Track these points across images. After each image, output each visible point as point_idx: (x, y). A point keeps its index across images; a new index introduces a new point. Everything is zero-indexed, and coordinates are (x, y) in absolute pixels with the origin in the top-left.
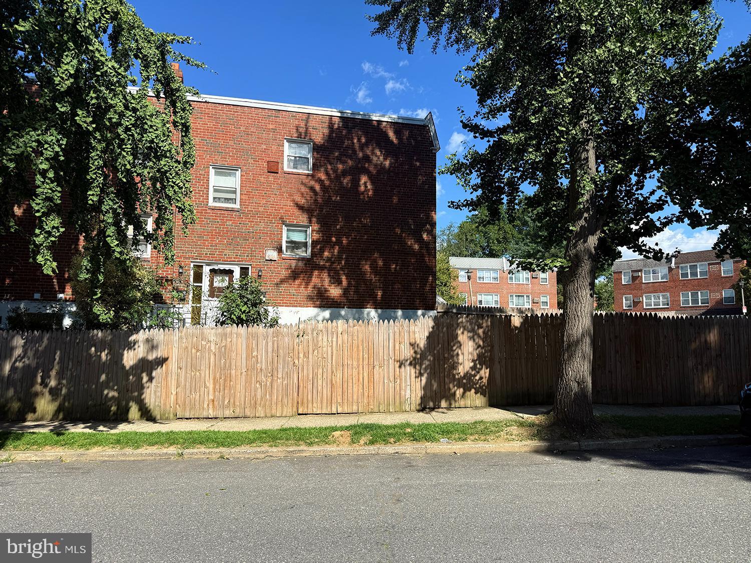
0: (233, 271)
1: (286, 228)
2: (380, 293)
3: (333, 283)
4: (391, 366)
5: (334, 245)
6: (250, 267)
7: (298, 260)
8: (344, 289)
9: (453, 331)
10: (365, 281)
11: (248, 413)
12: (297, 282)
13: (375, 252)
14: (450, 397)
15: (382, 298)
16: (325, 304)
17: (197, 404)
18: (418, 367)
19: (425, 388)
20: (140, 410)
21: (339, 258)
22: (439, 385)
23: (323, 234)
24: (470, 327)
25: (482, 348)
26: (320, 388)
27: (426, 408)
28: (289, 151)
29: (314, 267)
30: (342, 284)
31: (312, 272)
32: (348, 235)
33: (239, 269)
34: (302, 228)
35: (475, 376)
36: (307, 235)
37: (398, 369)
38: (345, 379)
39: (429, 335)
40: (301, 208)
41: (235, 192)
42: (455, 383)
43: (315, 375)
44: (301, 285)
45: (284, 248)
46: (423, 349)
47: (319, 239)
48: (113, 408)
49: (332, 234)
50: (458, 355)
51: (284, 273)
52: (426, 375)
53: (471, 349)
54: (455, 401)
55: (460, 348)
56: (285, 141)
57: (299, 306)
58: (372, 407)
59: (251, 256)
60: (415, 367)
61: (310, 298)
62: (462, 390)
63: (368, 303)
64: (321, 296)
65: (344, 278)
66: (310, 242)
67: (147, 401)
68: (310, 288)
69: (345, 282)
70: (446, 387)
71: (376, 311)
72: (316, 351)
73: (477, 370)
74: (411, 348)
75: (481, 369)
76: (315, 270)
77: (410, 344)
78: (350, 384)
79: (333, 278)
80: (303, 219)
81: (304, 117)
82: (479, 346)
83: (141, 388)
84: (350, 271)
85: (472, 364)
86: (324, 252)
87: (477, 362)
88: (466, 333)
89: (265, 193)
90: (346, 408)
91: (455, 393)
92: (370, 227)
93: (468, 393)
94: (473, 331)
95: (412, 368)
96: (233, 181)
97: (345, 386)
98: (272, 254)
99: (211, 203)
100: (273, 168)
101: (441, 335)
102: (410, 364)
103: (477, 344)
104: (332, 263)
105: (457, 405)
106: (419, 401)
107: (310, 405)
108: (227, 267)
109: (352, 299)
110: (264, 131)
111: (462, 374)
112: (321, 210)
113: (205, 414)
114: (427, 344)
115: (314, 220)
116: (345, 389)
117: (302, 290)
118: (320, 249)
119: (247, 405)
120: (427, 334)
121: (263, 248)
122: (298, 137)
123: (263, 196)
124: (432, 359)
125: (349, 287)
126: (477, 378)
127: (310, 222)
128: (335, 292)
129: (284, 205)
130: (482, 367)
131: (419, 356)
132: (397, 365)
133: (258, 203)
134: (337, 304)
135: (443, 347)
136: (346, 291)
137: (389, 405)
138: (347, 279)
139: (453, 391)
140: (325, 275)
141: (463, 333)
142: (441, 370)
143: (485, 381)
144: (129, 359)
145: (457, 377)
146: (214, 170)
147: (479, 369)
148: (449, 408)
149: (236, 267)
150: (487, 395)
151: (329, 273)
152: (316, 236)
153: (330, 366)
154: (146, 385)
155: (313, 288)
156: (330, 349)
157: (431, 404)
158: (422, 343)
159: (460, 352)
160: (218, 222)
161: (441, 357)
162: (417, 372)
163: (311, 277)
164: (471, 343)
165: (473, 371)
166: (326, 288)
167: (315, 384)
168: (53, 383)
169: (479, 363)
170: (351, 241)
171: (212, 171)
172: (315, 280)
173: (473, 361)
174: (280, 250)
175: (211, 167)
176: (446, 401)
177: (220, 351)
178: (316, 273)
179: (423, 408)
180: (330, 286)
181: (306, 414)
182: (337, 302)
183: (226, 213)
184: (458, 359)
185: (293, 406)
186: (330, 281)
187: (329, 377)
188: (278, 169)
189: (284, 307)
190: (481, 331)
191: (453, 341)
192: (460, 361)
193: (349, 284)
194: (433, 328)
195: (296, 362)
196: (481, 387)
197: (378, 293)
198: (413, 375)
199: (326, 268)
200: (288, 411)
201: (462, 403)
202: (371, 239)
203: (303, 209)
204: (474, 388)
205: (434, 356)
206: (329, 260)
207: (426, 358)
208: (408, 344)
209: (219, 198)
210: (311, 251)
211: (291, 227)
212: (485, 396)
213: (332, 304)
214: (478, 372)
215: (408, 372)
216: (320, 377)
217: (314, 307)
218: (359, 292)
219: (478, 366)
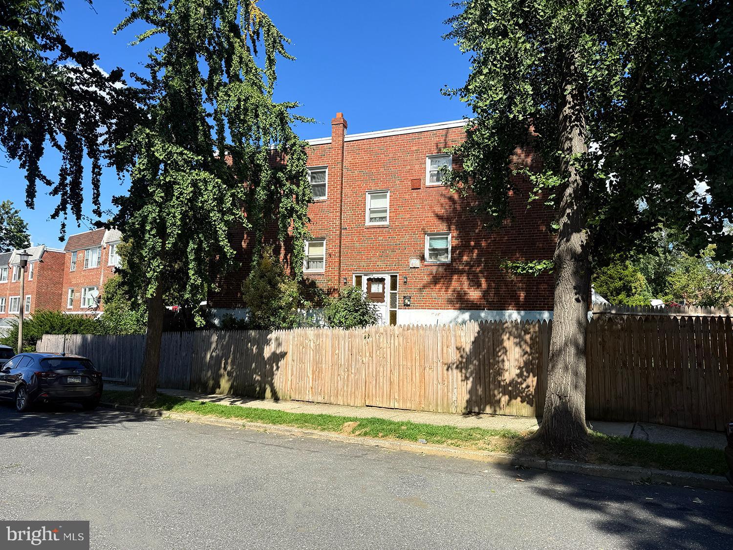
0: (384, 279)
1: (429, 237)
2: (522, 295)
3: (473, 286)
4: (440, 369)
5: (473, 249)
6: (398, 275)
7: (439, 265)
8: (484, 291)
9: (498, 336)
10: (506, 283)
11: (333, 400)
12: (438, 286)
13: (516, 252)
14: (495, 404)
15: (525, 299)
16: (466, 306)
17: (302, 389)
18: (464, 371)
19: (470, 392)
20: (271, 391)
21: (478, 262)
22: (485, 390)
23: (462, 239)
24: (516, 332)
25: (529, 355)
26: (381, 384)
27: (472, 412)
28: (430, 167)
29: (454, 271)
30: (481, 286)
31: (451, 276)
32: (487, 238)
33: (390, 278)
34: (443, 236)
35: (521, 383)
36: (448, 242)
37: (445, 372)
38: (401, 378)
39: (475, 340)
40: (440, 218)
41: (386, 211)
42: (501, 390)
43: (377, 372)
44: (441, 289)
45: (427, 255)
46: (468, 353)
47: (458, 244)
48: (258, 389)
49: (471, 239)
50: (503, 361)
51: (426, 279)
52: (471, 379)
53: (517, 356)
54: (500, 408)
55: (506, 355)
56: (427, 158)
57: (441, 309)
58: (423, 406)
59: (398, 265)
60: (461, 371)
61: (450, 301)
62: (507, 397)
63: (510, 304)
64: (460, 299)
65: (483, 281)
66: (450, 248)
67: (275, 385)
68: (450, 291)
69: (484, 285)
70: (492, 393)
71: (519, 313)
72: (378, 352)
73: (524, 378)
74: (458, 352)
75: (528, 377)
76: (454, 274)
77: (457, 348)
78: (405, 383)
79: (473, 281)
80: (442, 227)
81: (444, 132)
82: (526, 353)
83: (272, 374)
84: (489, 273)
85: (518, 371)
86: (463, 256)
87: (524, 369)
88: (512, 338)
89: (410, 209)
90: (401, 405)
91: (500, 399)
92: (511, 227)
93: (514, 401)
94: (519, 336)
95: (458, 371)
96: (384, 203)
97: (401, 384)
98: (415, 262)
99: (368, 223)
100: (416, 186)
101: (487, 340)
102: (457, 367)
103: (524, 350)
104: (471, 266)
105: (502, 412)
106: (464, 404)
107: (374, 399)
108: (380, 276)
109: (492, 301)
110: (409, 153)
111: (508, 381)
112: (460, 216)
113: (307, 399)
114: (473, 348)
115: (453, 227)
116: (401, 387)
117: (443, 294)
118: (459, 254)
119: (332, 394)
120: (473, 339)
121: (407, 258)
122: (438, 153)
123: (408, 211)
124: (477, 364)
125: (489, 288)
126: (524, 386)
127: (449, 229)
128: (474, 295)
129: (426, 217)
130: (529, 375)
131: (464, 360)
132: (445, 368)
133: (403, 218)
134: (477, 306)
135: (488, 352)
136: (485, 294)
137: (437, 405)
138: (486, 281)
139: (498, 397)
140: (464, 279)
141: (509, 339)
142: (486, 375)
143: (532, 389)
144: (267, 352)
145: (502, 383)
146: (369, 195)
147: (526, 377)
148: (494, 414)
149: (387, 275)
150: (534, 405)
151: (468, 276)
152: (456, 242)
153: (389, 365)
154: (275, 372)
155: (453, 291)
156: (388, 350)
157: (476, 410)
158: (468, 348)
159: (505, 358)
160: (372, 238)
161: (487, 362)
162: (464, 375)
163: (451, 281)
164: (517, 349)
165: (519, 378)
166: (466, 291)
167: (378, 381)
168: (229, 368)
169: (526, 370)
170: (490, 243)
171: (368, 196)
172: (455, 284)
173: (520, 368)
174: (422, 258)
175: (367, 193)
176: (491, 407)
177: (316, 348)
178: (455, 277)
179: (468, 413)
180: (469, 289)
181: (372, 406)
182: (476, 304)
183: (378, 230)
184: (503, 366)
185: (362, 398)
186: (469, 284)
187: (389, 375)
188: (420, 185)
189: (426, 310)
190: (528, 337)
191: (499, 346)
192: (506, 367)
193: (489, 286)
194: (478, 333)
195: (364, 359)
196: (528, 396)
197: (520, 293)
198: (460, 378)
199: (465, 271)
200: (359, 402)
201: (507, 411)
202: (512, 240)
203: (442, 219)
204: (520, 396)
205: (479, 361)
206: (468, 264)
207: (471, 363)
208: (455, 348)
209: (375, 218)
210: (452, 257)
211: (433, 236)
212: (532, 406)
213: (472, 306)
214: (525, 380)
215: (455, 375)
216: (381, 374)
217: (454, 309)
218: (499, 293)
219: (525, 374)
